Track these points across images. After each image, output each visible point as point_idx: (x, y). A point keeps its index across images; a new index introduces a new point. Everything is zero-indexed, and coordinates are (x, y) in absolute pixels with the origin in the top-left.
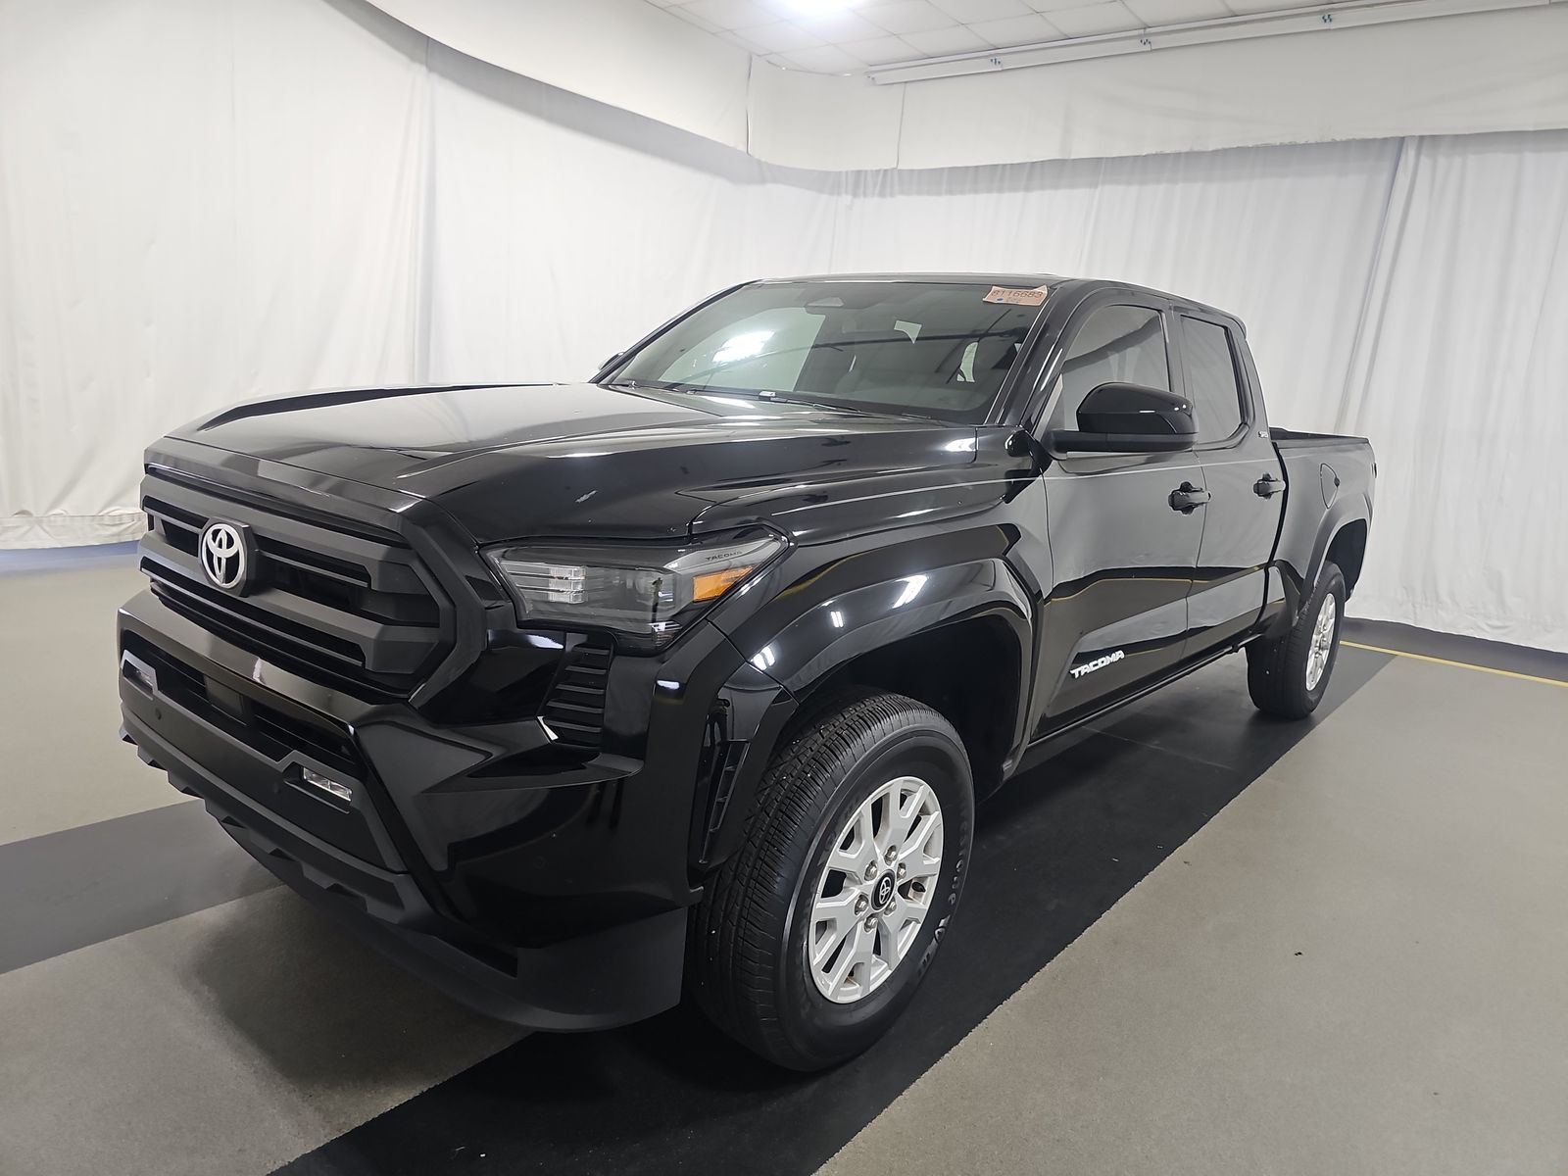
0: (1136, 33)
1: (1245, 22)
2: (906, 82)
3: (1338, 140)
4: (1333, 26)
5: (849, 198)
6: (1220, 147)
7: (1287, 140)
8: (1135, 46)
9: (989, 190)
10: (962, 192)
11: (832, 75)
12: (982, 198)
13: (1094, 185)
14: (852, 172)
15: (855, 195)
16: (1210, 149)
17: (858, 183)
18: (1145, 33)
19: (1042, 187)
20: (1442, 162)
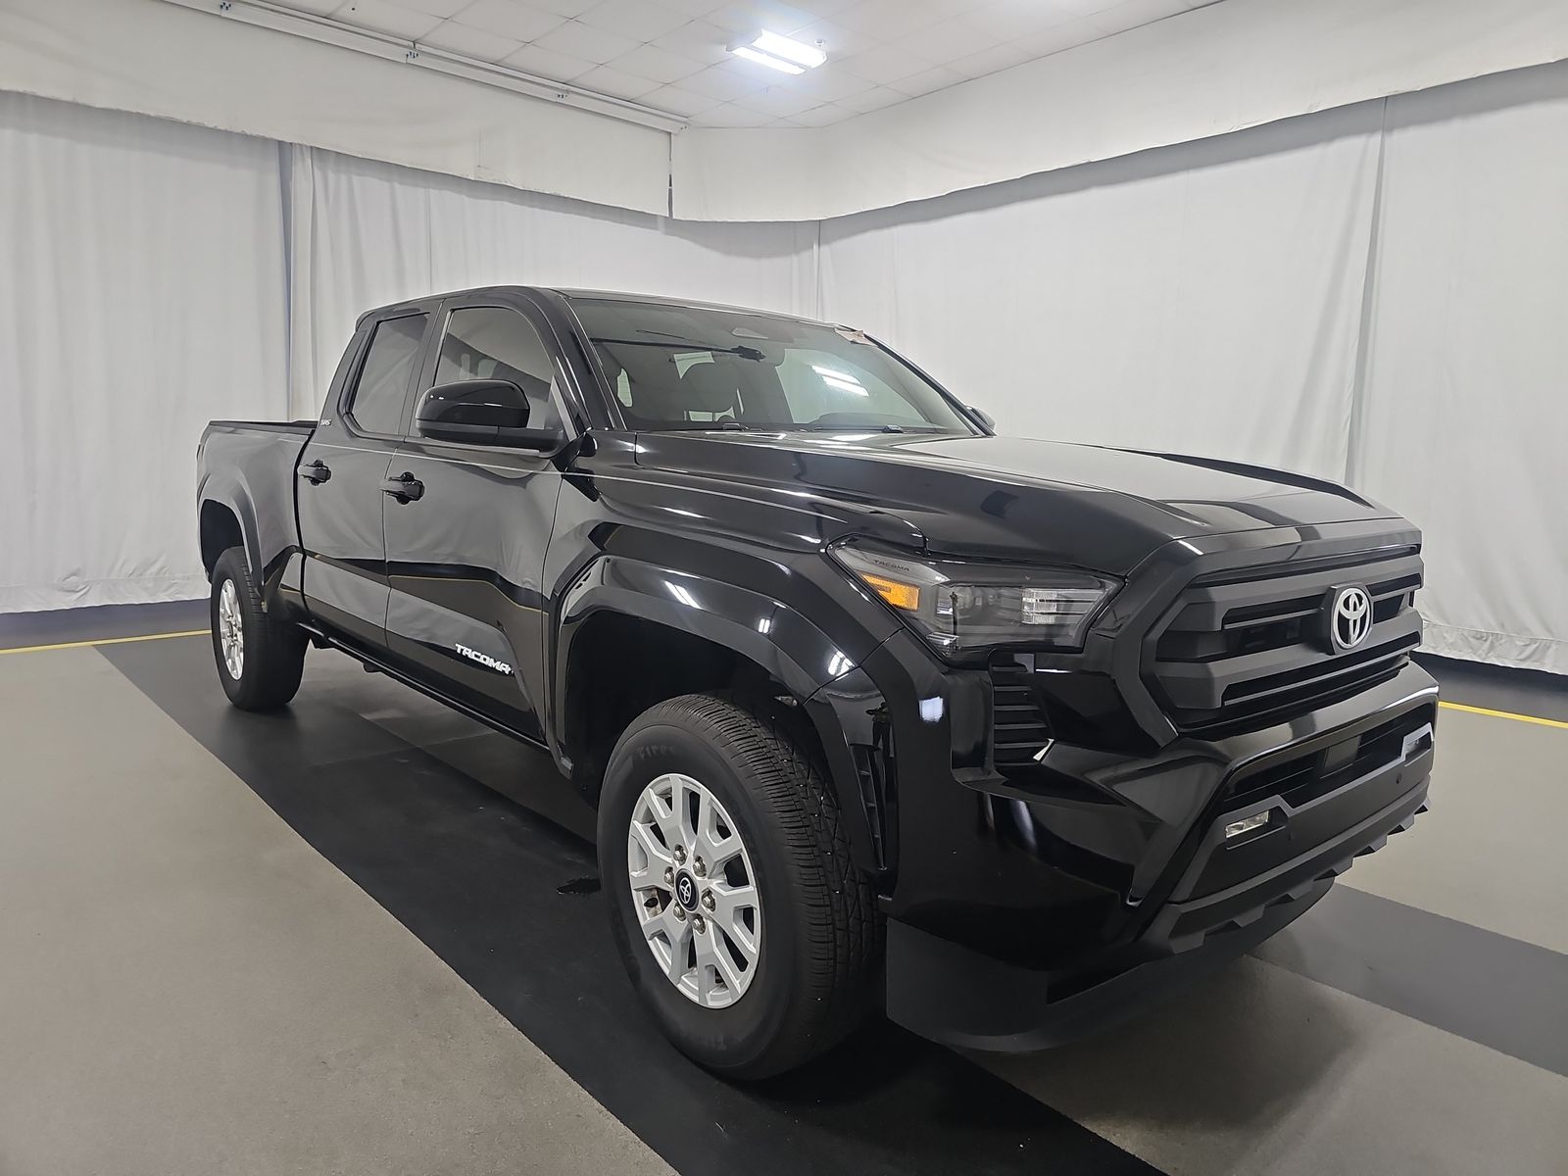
20: (331, 176)
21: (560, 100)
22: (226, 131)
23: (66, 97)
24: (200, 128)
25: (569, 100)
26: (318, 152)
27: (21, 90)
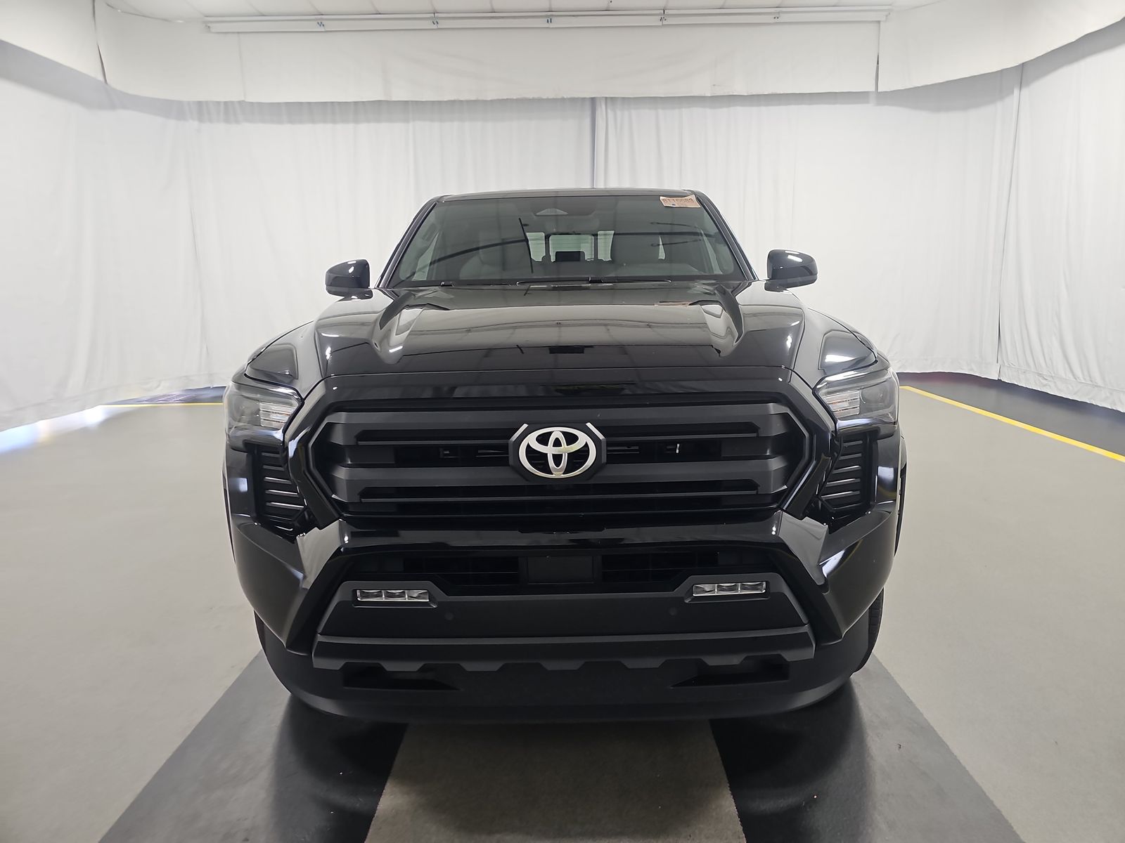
0: (428, 16)
1: (503, 17)
2: (238, 33)
3: (565, 97)
4: (551, 25)
5: (196, 124)
6: (496, 98)
7: (536, 96)
8: (428, 24)
9: (325, 121)
10: (301, 122)
11: (165, 20)
12: (320, 127)
13: (406, 121)
14: (194, 102)
15: (201, 120)
16: (489, 99)
17: (202, 110)
18: (435, 17)
19: (368, 121)
20: (619, 113)
21: (776, 20)
22: (554, 99)
23: (473, 98)
24: (540, 100)
25: (784, 18)
26: (610, 101)
27: (452, 99)
